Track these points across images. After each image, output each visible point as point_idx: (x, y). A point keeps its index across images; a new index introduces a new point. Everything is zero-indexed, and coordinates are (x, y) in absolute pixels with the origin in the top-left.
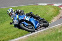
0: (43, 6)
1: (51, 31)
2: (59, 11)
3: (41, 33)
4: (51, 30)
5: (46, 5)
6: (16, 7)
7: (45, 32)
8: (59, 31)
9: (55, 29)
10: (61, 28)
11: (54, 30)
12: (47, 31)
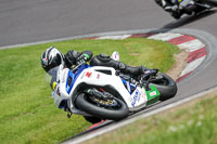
0: (116, 41)
1: (145, 127)
2: (171, 56)
3: (107, 136)
4: (145, 124)
5: (125, 36)
6: (22, 48)
7: (123, 133)
8: (172, 129)
9: (158, 122)
10: (177, 117)
11: (156, 124)
12: (128, 131)
